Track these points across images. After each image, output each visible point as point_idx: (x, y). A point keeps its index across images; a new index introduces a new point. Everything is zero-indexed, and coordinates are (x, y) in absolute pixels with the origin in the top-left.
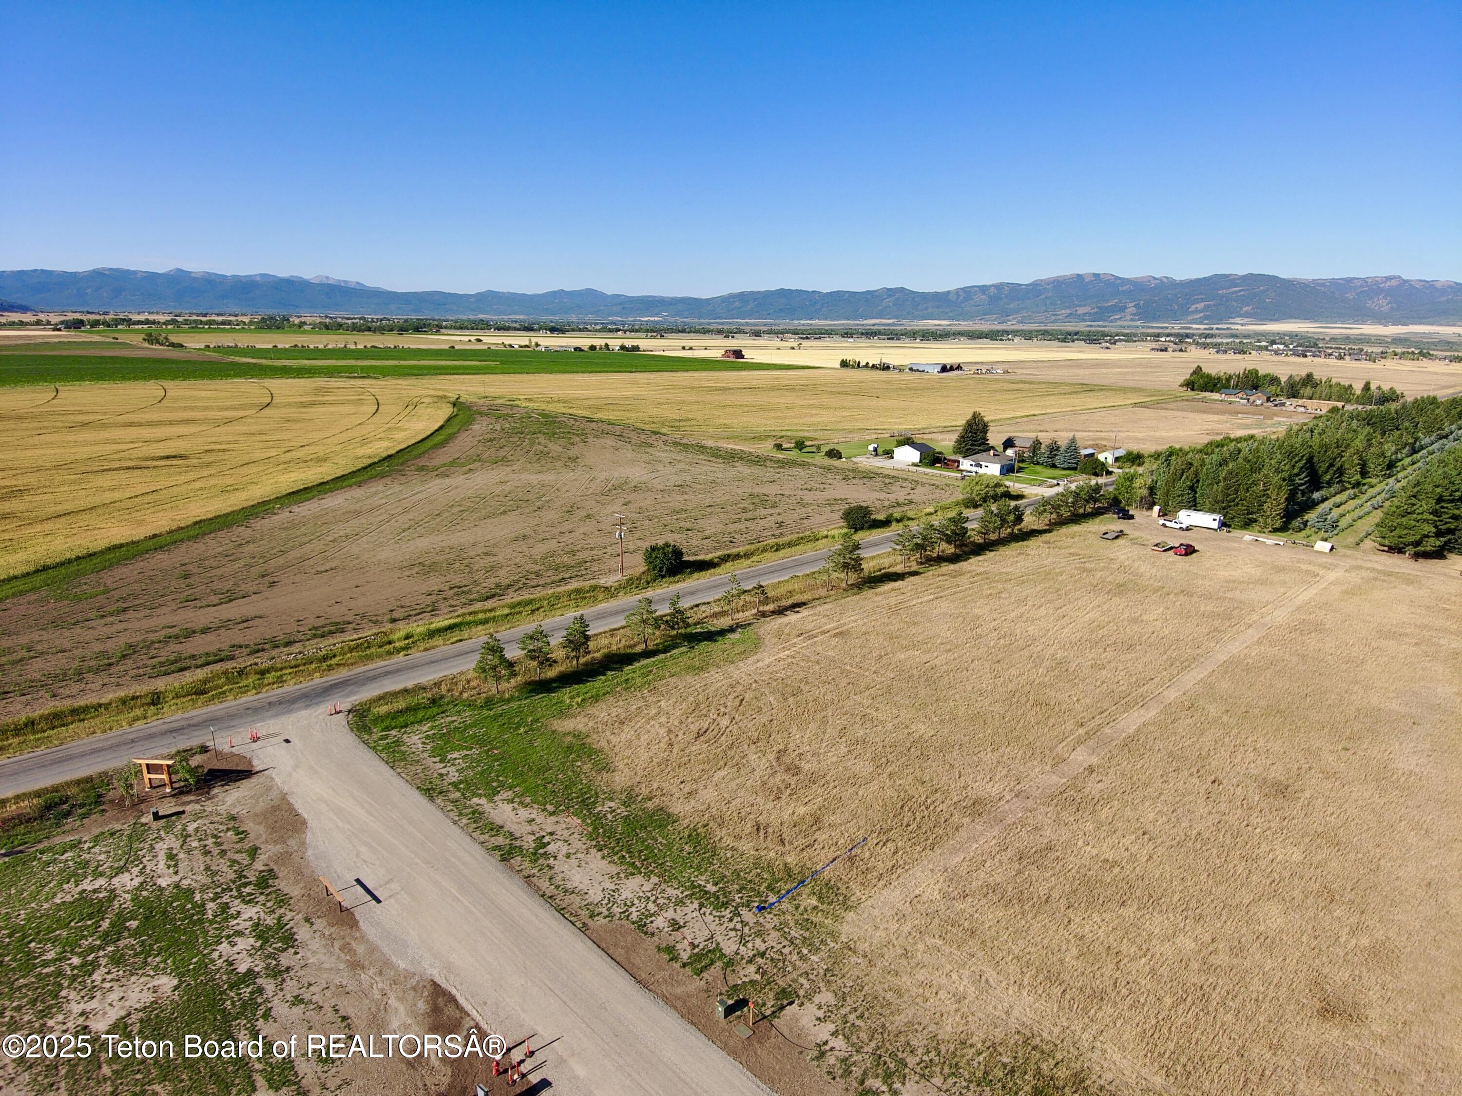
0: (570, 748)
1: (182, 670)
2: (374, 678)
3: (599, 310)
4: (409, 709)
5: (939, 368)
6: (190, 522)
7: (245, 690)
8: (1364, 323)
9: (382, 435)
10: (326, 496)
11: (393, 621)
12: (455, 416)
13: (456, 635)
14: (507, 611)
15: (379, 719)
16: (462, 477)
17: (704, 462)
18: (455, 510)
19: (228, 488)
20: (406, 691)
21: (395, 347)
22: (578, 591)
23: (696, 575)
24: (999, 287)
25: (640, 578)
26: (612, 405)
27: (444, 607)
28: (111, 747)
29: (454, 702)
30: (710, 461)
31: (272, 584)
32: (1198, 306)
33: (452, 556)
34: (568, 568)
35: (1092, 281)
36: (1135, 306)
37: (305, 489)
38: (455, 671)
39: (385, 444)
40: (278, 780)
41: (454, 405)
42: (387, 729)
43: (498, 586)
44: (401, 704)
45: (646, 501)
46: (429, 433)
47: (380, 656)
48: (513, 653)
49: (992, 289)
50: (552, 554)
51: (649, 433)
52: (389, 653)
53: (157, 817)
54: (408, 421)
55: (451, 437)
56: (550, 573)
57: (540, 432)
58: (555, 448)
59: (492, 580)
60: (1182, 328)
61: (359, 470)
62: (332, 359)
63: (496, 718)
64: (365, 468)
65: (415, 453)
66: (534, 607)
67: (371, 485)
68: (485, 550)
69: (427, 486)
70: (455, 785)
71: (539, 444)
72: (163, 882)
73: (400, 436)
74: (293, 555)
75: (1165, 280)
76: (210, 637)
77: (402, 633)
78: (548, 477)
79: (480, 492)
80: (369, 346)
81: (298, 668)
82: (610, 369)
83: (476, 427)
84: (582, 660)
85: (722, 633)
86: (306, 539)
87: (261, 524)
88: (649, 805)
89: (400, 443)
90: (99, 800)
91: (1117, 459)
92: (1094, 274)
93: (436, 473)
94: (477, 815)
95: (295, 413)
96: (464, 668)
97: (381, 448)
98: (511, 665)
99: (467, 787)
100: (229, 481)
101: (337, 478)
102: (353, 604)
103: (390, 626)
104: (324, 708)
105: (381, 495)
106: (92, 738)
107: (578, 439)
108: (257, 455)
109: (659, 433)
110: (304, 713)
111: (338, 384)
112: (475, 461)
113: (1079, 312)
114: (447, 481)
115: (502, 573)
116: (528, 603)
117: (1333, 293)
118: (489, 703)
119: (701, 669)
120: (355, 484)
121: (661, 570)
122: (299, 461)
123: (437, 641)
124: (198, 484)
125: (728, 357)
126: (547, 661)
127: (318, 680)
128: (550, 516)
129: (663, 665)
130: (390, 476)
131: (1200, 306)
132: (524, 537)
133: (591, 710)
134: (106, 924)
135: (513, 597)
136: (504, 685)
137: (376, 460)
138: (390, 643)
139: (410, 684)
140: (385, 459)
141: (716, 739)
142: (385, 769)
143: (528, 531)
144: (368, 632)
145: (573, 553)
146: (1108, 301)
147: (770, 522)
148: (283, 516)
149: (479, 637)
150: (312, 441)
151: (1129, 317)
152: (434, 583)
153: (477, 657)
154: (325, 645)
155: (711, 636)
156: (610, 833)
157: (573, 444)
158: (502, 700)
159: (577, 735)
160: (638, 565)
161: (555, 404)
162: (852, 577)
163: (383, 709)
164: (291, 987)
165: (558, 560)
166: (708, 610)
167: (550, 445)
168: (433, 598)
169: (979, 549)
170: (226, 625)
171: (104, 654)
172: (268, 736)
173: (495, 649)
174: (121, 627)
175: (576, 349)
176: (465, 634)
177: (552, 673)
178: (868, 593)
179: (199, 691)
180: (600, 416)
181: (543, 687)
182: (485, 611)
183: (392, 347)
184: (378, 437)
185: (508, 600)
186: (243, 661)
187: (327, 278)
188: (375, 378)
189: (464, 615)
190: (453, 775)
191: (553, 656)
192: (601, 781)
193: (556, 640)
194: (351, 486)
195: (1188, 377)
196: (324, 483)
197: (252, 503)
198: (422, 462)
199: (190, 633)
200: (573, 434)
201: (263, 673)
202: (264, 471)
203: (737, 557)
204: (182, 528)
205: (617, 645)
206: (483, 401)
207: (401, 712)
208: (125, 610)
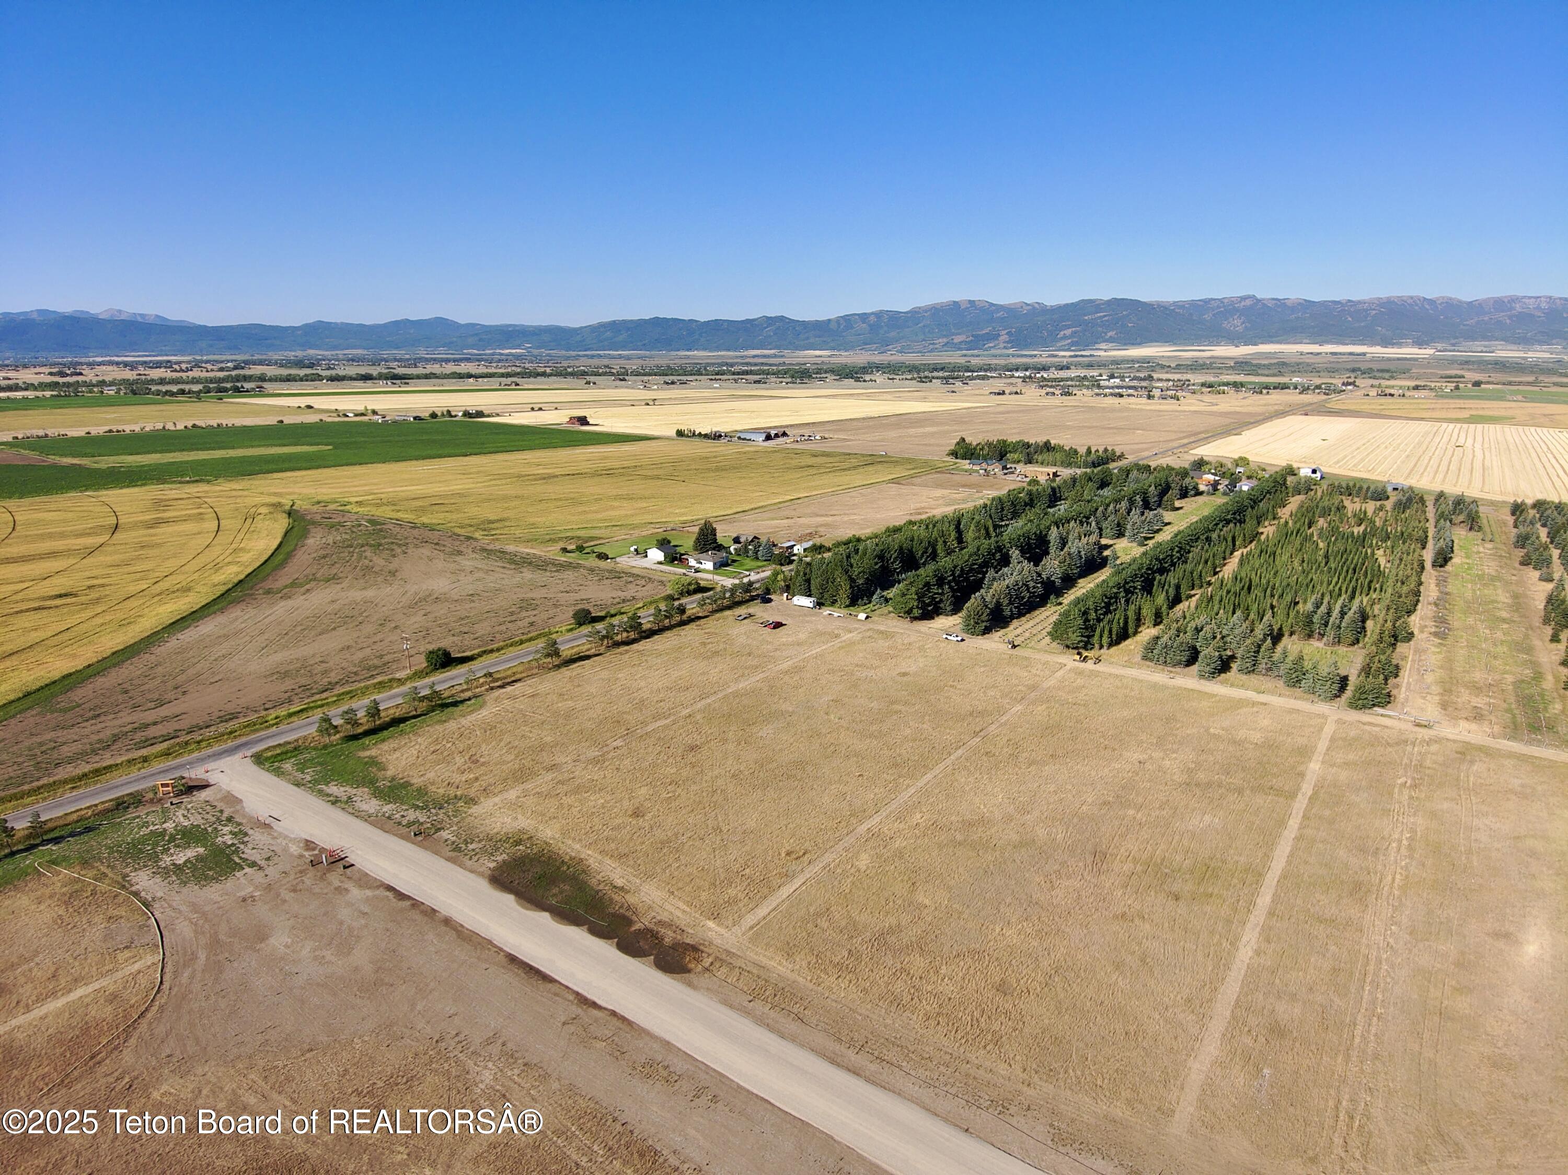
0: (366, 763)
1: (152, 745)
2: (261, 740)
3: (451, 343)
4: (282, 753)
5: (763, 437)
6: (109, 652)
7: (191, 751)
8: (1218, 344)
9: (229, 559)
10: (199, 623)
11: (266, 709)
12: (292, 528)
13: (305, 715)
14: (335, 699)
15: (267, 759)
16: (302, 598)
17: (498, 569)
18: (299, 629)
19: (123, 622)
20: (280, 745)
21: (218, 425)
22: (380, 683)
23: (459, 666)
24: (879, 315)
25: (422, 671)
26: (437, 504)
27: (296, 699)
28: (135, 781)
29: (306, 748)
30: (504, 567)
31: (184, 693)
32: (1065, 332)
33: (299, 665)
34: (376, 667)
35: (967, 308)
36: (1007, 334)
37: (182, 618)
38: (305, 734)
39: (234, 569)
40: (224, 787)
41: (289, 514)
42: (273, 762)
43: (330, 683)
44: (278, 751)
45: (440, 610)
46: (270, 553)
47: (262, 729)
48: (337, 722)
49: (872, 318)
50: (364, 659)
51: (462, 538)
52: (267, 727)
53: (172, 804)
54: (249, 540)
55: (289, 556)
56: (364, 672)
57: (367, 544)
58: (379, 561)
59: (326, 680)
60: (1050, 356)
61: (219, 597)
62: (156, 452)
63: (329, 753)
64: (223, 595)
65: (260, 576)
66: (352, 695)
67: (231, 610)
68: (321, 659)
69: (275, 609)
70: (310, 782)
71: (366, 558)
72: (186, 824)
73: (245, 557)
74: (191, 672)
75: (1036, 306)
76: (160, 726)
77: (273, 716)
78: (370, 593)
79: (316, 611)
80: (189, 426)
81: (219, 738)
82: (446, 451)
83: (310, 541)
84: (378, 723)
85: (462, 702)
86: (196, 660)
87: (161, 651)
88: (402, 781)
89: (246, 567)
90: (140, 802)
91: (805, 550)
92: (970, 301)
93: (280, 595)
94: (320, 792)
95: (145, 536)
96: (310, 732)
97: (232, 573)
98: (336, 727)
99: (316, 782)
100: (120, 615)
101: (203, 606)
102: (239, 702)
103: (265, 713)
104: (238, 756)
105: (240, 620)
106: (122, 778)
107: (399, 550)
108: (133, 589)
109: (472, 538)
110: (228, 759)
111: (173, 494)
112: (311, 580)
113: (955, 341)
114: (290, 603)
115: (333, 674)
116: (350, 692)
117: (1191, 314)
118: (325, 747)
119: (445, 721)
120: (218, 610)
121: (436, 665)
122: (169, 592)
123: (294, 719)
124: (99, 620)
125: (573, 424)
126: (356, 723)
127: (230, 744)
128: (368, 628)
129: (424, 721)
130: (244, 600)
131: (1068, 332)
132: (348, 647)
133: (380, 746)
134: (167, 838)
135: (339, 690)
136: (333, 738)
137: (230, 586)
138: (266, 722)
139: (282, 742)
140: (237, 585)
141: (442, 753)
142: (275, 778)
143: (351, 643)
144: (253, 717)
145: (381, 656)
146: (983, 330)
147: (526, 622)
148: (174, 643)
149: (318, 714)
150: (172, 570)
151: (1002, 345)
152: (289, 684)
153: (317, 725)
154: (230, 725)
155: (455, 704)
156: (381, 792)
157: (394, 556)
158: (332, 745)
159: (370, 757)
160: (421, 662)
161: (384, 508)
162: (556, 661)
163: (269, 754)
164: (250, 846)
165: (371, 663)
166: (459, 688)
167: (375, 558)
168: (288, 694)
169: (650, 634)
170: (165, 719)
171: (100, 741)
172: (212, 770)
173: (327, 720)
174: (103, 725)
175: (415, 418)
176: (310, 714)
177: (360, 730)
178: (564, 669)
179: (167, 754)
180: (425, 520)
181: (355, 737)
182: (321, 700)
183: (215, 425)
184: (226, 561)
185: (336, 692)
186: (184, 738)
187: (120, 311)
188: (208, 482)
189: (308, 703)
190: (308, 778)
191: (360, 721)
192: (381, 774)
193: (361, 714)
194: (215, 613)
195: (953, 448)
196: (194, 612)
197: (147, 635)
198: (268, 584)
199: (147, 726)
200: (397, 544)
201: (199, 742)
202: (144, 603)
203: (492, 651)
204: (106, 658)
205: (398, 713)
206: (316, 507)
207: (278, 754)
208: (99, 715)
